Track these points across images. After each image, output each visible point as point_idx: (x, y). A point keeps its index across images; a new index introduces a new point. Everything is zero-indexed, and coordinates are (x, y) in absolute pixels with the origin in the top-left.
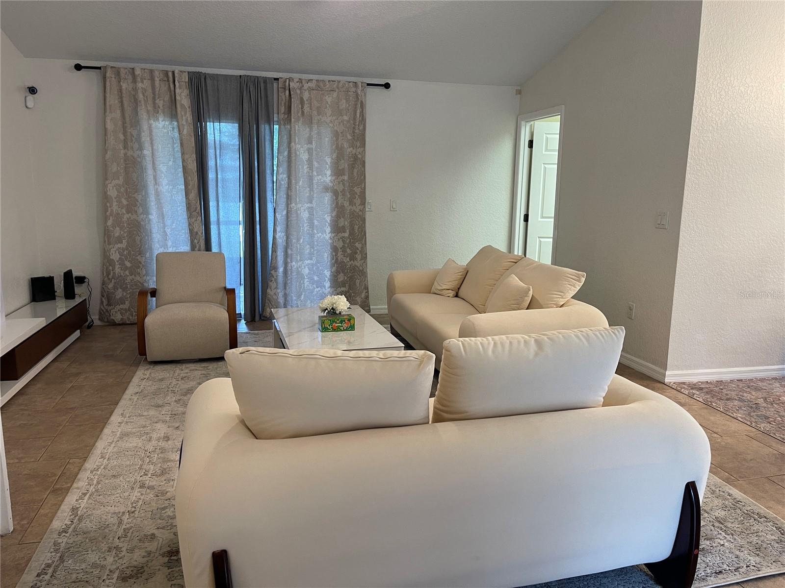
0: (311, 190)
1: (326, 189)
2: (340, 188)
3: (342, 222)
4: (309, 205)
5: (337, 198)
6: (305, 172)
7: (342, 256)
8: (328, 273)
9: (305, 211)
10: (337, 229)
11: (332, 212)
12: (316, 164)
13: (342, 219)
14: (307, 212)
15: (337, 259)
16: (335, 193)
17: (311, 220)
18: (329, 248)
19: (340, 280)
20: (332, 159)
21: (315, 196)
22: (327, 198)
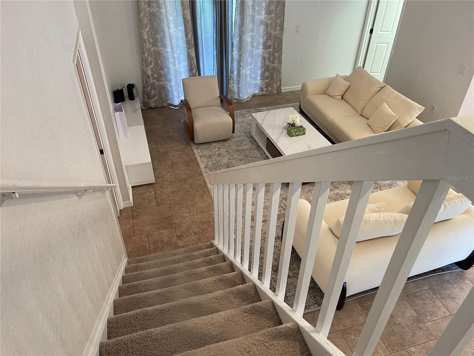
0: (253, 24)
1: (262, 23)
2: (269, 22)
3: (269, 43)
4: (251, 34)
5: (267, 28)
6: (250, 13)
7: (268, 62)
8: (259, 72)
9: (249, 37)
10: (266, 47)
11: (263, 37)
12: (257, 8)
13: (270, 41)
15: (265, 64)
16: (267, 25)
17: (252, 43)
18: (261, 57)
19: (266, 76)
20: (266, 4)
21: (255, 28)
22: (262, 28)
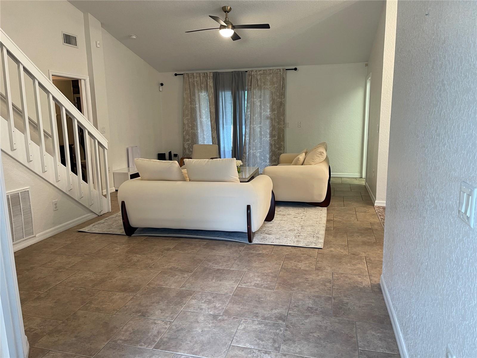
0: (261, 119)
1: (267, 118)
2: (273, 117)
3: (274, 133)
4: (260, 125)
5: (272, 122)
6: (259, 110)
7: (274, 148)
8: (268, 156)
9: (258, 128)
10: (272, 136)
11: (270, 128)
12: (263, 107)
13: (274, 131)
14: (259, 128)
15: (272, 149)
16: (271, 119)
17: (260, 132)
18: (269, 144)
19: (273, 159)
20: (270, 104)
21: (262, 121)
22: (268, 122)
